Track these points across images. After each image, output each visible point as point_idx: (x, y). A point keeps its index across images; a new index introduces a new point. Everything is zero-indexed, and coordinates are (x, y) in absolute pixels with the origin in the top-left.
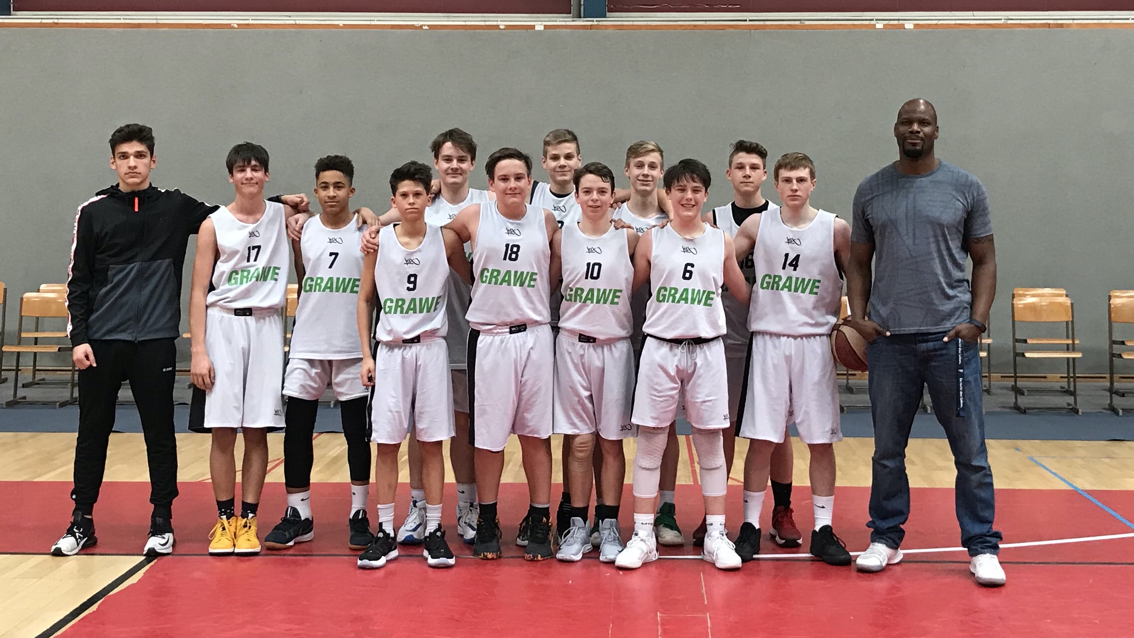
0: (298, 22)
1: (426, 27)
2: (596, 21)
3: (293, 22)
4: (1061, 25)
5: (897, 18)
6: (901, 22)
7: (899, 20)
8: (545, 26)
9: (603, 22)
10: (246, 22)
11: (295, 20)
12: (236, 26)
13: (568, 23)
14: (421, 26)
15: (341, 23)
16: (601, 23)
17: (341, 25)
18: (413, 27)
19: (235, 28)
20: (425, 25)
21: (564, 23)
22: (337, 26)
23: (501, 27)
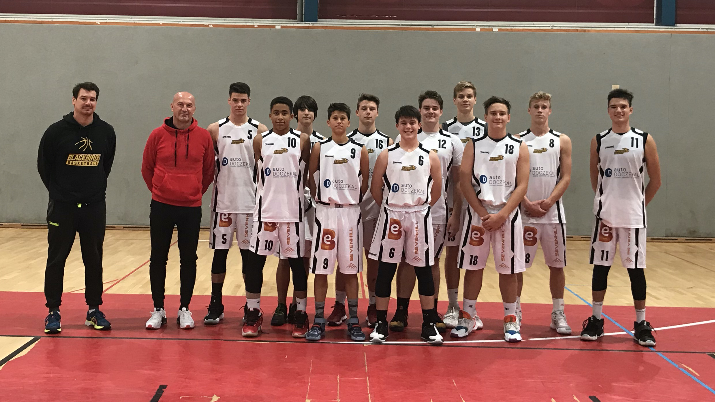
0: (135, 22)
1: (211, 26)
2: (312, 24)
3: (133, 22)
4: (585, 31)
5: (489, 25)
6: (490, 27)
7: (489, 26)
8: (281, 26)
9: (316, 24)
10: (105, 21)
11: (134, 20)
12: (99, 23)
13: (295, 25)
14: (209, 25)
15: (161, 23)
16: (315, 25)
17: (161, 24)
18: (203, 25)
19: (98, 24)
20: (210, 25)
21: (292, 25)
22: (159, 24)
23: (256, 26)
